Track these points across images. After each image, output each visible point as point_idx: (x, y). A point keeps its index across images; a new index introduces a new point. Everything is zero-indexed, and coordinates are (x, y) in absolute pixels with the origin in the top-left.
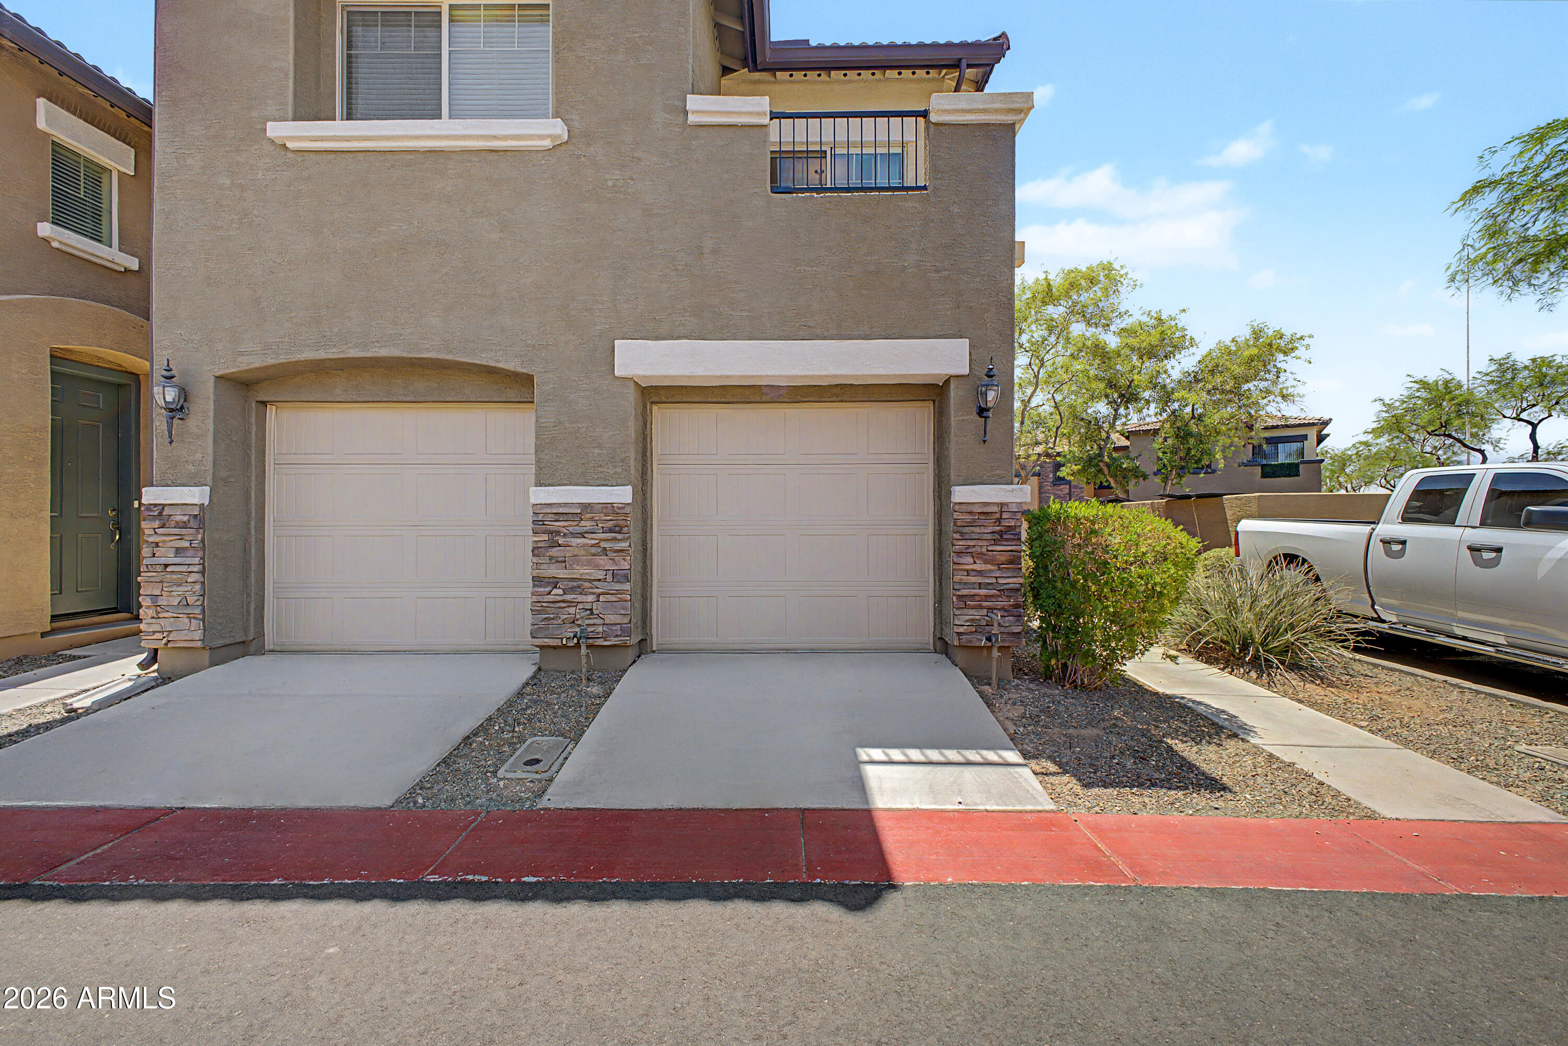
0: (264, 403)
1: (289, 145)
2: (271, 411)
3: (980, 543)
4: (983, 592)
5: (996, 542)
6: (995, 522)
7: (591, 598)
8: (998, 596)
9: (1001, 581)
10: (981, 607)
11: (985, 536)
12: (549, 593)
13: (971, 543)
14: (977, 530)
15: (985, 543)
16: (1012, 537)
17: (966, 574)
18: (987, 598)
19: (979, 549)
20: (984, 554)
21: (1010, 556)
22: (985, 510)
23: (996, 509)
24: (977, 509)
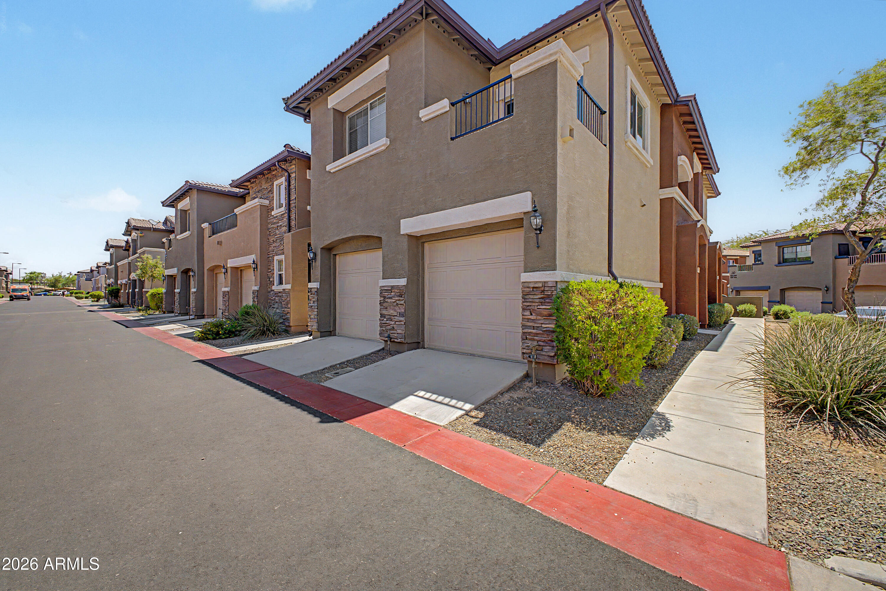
0: (335, 255)
1: (332, 171)
2: (337, 257)
3: (534, 304)
4: (534, 331)
5: (542, 304)
6: (541, 292)
7: (393, 323)
8: (542, 334)
9: (543, 326)
10: (534, 340)
11: (536, 300)
12: (383, 320)
13: (528, 304)
14: (531, 297)
15: (537, 304)
16: (550, 301)
17: (527, 321)
18: (536, 334)
19: (533, 308)
20: (535, 310)
21: (548, 311)
22: (536, 285)
23: (540, 285)
24: (532, 285)
